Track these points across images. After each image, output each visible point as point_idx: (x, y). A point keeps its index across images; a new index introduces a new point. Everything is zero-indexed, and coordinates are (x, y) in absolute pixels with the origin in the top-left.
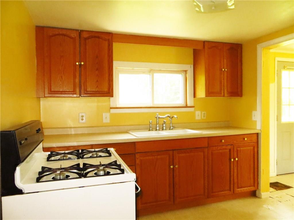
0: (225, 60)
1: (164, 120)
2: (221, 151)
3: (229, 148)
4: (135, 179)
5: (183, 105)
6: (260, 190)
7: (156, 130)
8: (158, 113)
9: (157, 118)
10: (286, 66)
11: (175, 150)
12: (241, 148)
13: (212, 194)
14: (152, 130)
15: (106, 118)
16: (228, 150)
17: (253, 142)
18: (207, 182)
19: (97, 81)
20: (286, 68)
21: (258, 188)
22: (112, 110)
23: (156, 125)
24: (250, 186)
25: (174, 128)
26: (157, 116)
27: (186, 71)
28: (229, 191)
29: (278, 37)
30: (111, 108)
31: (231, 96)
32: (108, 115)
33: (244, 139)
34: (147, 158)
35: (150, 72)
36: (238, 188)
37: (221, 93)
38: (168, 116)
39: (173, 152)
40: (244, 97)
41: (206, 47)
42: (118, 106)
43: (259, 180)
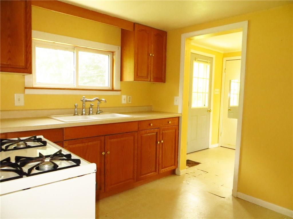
0: (153, 46)
1: (91, 104)
2: (149, 134)
3: (156, 131)
4: (95, 170)
5: (109, 88)
6: (179, 168)
7: (82, 114)
8: (84, 95)
9: (84, 101)
10: (197, 58)
11: (106, 135)
12: (166, 131)
13: (140, 177)
14: (78, 115)
15: (19, 100)
16: (155, 133)
17: (176, 125)
18: (136, 166)
19: (9, 51)
20: (196, 60)
21: (177, 167)
22: (27, 90)
23: (82, 109)
24: (171, 166)
25: (102, 112)
26: (83, 99)
27: (113, 53)
28: (154, 173)
29: (192, 31)
30: (26, 88)
31: (157, 81)
32: (22, 96)
33: (168, 122)
34: (77, 145)
35: (74, 49)
36: (162, 168)
37: (148, 78)
38: (97, 99)
39: (105, 137)
40: (166, 83)
41: (136, 29)
42: (35, 86)
43: (178, 160)
